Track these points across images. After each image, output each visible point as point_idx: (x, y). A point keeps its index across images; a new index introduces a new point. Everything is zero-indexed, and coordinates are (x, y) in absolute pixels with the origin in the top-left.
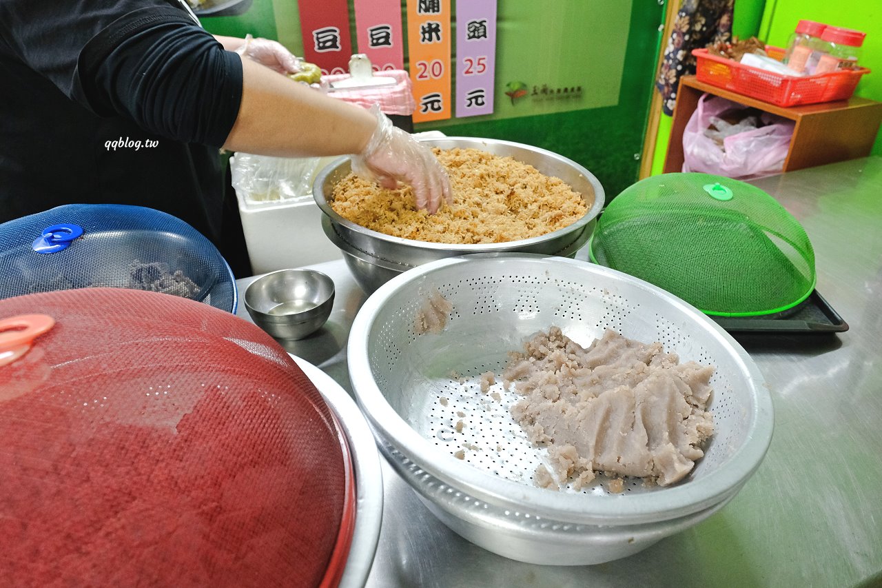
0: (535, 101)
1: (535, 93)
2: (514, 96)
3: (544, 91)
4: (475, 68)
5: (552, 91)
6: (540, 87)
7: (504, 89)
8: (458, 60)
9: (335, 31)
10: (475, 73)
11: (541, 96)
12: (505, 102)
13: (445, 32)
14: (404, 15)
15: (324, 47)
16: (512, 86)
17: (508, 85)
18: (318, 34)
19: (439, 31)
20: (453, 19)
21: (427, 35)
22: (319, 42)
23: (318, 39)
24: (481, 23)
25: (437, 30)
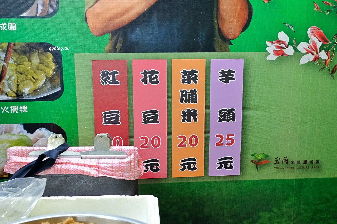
0: (277, 168)
1: (277, 162)
2: (258, 164)
3: (285, 161)
4: (225, 142)
5: (292, 162)
6: (281, 158)
7: (250, 158)
8: (211, 135)
9: (118, 113)
10: (225, 145)
11: (282, 165)
12: (251, 168)
13: (201, 116)
14: (169, 104)
15: (109, 122)
16: (256, 156)
17: (253, 155)
18: (105, 114)
19: (197, 115)
20: (207, 107)
21: (186, 118)
22: (106, 119)
23: (105, 117)
24: (230, 111)
25: (194, 114)
